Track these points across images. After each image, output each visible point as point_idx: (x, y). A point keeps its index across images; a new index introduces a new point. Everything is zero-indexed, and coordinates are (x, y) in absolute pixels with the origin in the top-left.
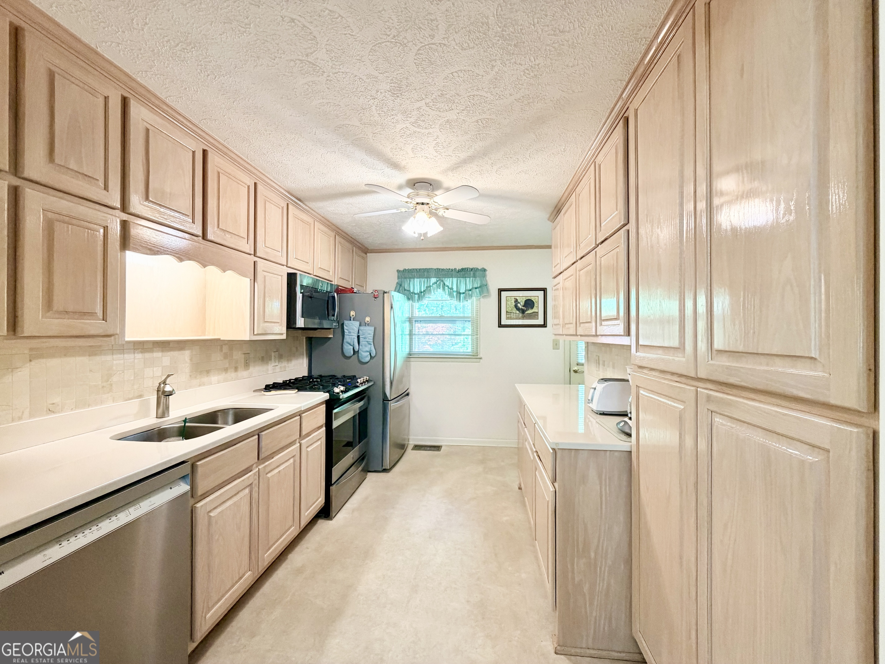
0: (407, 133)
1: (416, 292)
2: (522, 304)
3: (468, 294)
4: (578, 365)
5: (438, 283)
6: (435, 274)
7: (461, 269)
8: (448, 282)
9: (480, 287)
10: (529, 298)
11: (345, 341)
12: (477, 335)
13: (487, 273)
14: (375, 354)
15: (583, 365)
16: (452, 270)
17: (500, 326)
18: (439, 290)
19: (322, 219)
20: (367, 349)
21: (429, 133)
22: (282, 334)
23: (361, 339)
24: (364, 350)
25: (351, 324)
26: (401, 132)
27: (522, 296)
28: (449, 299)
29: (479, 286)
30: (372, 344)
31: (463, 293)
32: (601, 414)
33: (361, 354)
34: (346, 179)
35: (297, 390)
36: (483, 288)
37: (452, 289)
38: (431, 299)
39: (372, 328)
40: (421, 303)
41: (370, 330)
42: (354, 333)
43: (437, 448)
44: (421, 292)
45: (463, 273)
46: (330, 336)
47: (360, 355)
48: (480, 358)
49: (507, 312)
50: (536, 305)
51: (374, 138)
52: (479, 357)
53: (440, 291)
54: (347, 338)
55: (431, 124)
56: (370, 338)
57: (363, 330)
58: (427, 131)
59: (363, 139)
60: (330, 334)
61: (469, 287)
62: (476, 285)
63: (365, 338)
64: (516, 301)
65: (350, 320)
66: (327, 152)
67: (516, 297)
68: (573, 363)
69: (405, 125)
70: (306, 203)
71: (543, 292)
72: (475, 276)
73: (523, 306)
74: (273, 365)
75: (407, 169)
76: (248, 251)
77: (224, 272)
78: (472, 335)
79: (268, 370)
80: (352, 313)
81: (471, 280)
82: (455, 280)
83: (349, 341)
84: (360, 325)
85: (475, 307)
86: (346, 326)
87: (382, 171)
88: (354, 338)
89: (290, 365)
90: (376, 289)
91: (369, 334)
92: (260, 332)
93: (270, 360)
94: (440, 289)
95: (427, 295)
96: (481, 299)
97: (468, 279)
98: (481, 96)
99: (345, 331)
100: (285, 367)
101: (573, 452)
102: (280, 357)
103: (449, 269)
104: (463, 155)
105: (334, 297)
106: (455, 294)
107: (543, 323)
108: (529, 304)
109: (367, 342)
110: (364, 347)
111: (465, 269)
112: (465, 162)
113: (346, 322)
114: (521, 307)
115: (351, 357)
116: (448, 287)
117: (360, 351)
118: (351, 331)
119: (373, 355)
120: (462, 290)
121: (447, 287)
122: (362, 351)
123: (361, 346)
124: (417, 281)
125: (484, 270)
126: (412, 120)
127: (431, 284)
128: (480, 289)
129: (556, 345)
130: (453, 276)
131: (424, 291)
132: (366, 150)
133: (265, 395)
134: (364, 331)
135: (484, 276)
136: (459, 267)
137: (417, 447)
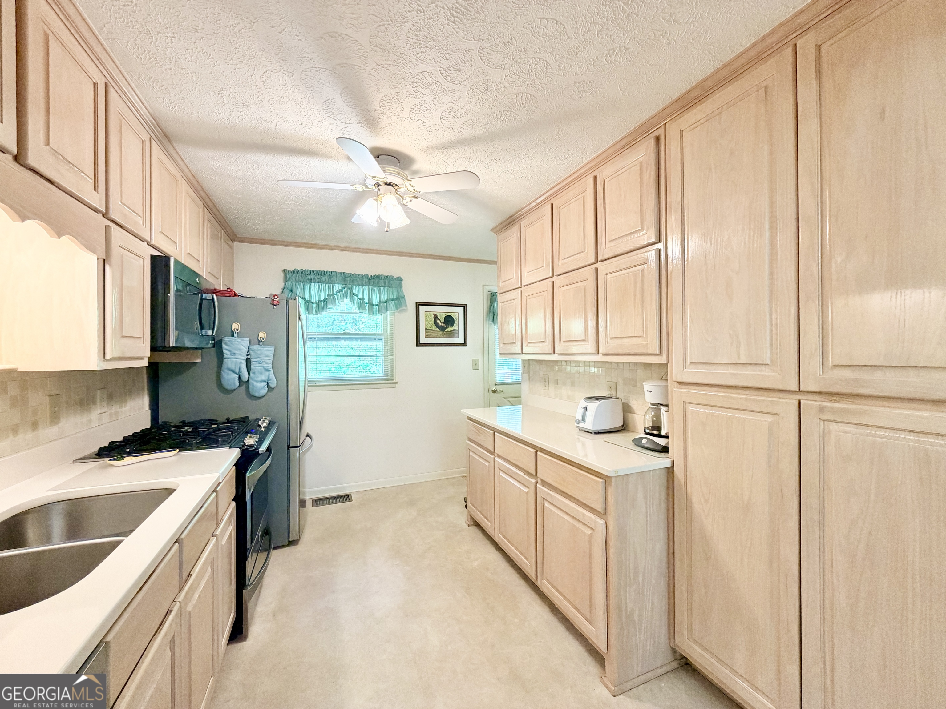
0: (425, 80)
1: (313, 300)
2: (443, 320)
3: (383, 306)
4: (496, 385)
5: (343, 291)
6: (340, 279)
7: (374, 276)
8: (357, 290)
9: (397, 299)
10: (449, 314)
11: (224, 366)
12: (392, 355)
13: (403, 282)
14: (275, 385)
15: (520, 384)
16: (362, 276)
17: (418, 344)
18: (345, 299)
19: (191, 178)
20: (264, 377)
21: (453, 91)
22: (142, 358)
23: (253, 364)
24: (259, 379)
25: (236, 343)
26: (418, 77)
27: (442, 312)
28: (358, 312)
29: (395, 297)
30: (271, 370)
31: (377, 305)
32: (595, 433)
33: (253, 386)
34: (279, 123)
35: (178, 450)
36: (399, 300)
37: (362, 299)
38: (333, 311)
39: (272, 348)
40: (320, 315)
41: (269, 351)
42: (240, 355)
43: (346, 498)
44: (321, 301)
45: (377, 281)
46: (199, 360)
47: (250, 387)
48: (396, 383)
49: (426, 329)
50: (456, 322)
51: (372, 72)
52: (394, 381)
53: (347, 301)
54: (228, 362)
55: (464, 78)
56: (268, 361)
57: (258, 350)
58: (452, 86)
59: (356, 67)
60: (198, 358)
61: (384, 298)
62: (391, 297)
63: (259, 362)
64: (436, 317)
65: (233, 336)
66: (278, 69)
67: (435, 313)
68: (492, 383)
69: (431, 68)
70: (175, 145)
71: (463, 308)
72: (390, 286)
73: (443, 323)
74: (99, 411)
75: (383, 133)
76: (96, 205)
77: (59, 238)
78: (385, 356)
79: (90, 421)
80: (235, 326)
81: (386, 290)
82: (366, 288)
83: (233, 367)
84: (250, 344)
85: (388, 322)
86: (226, 344)
87: (346, 125)
88: (241, 363)
89: (124, 409)
90: (275, 293)
91: (267, 356)
92: (117, 355)
93: (94, 403)
94: (347, 298)
95: (329, 306)
96: (396, 314)
97: (382, 289)
98: (547, 63)
99: (225, 351)
100: (117, 413)
101: (625, 478)
102: (111, 397)
103: (359, 275)
104: (468, 133)
105: (213, 300)
106: (367, 306)
107: (463, 342)
108: (449, 320)
109: (263, 367)
110: (257, 374)
111: (379, 276)
112: (463, 142)
113: (226, 339)
114: (440, 324)
115: (234, 390)
116: (357, 296)
117: (250, 380)
118: (236, 352)
119: (272, 385)
120: (376, 301)
121: (355, 297)
122: (256, 381)
123: (254, 373)
124: (314, 287)
125: (400, 279)
126: (446, 64)
127: (335, 292)
128: (396, 301)
129: (475, 365)
130: (364, 284)
131: (325, 300)
132: (347, 87)
133: (112, 465)
134: (259, 352)
135: (400, 286)
136: (371, 273)
137: (318, 502)
